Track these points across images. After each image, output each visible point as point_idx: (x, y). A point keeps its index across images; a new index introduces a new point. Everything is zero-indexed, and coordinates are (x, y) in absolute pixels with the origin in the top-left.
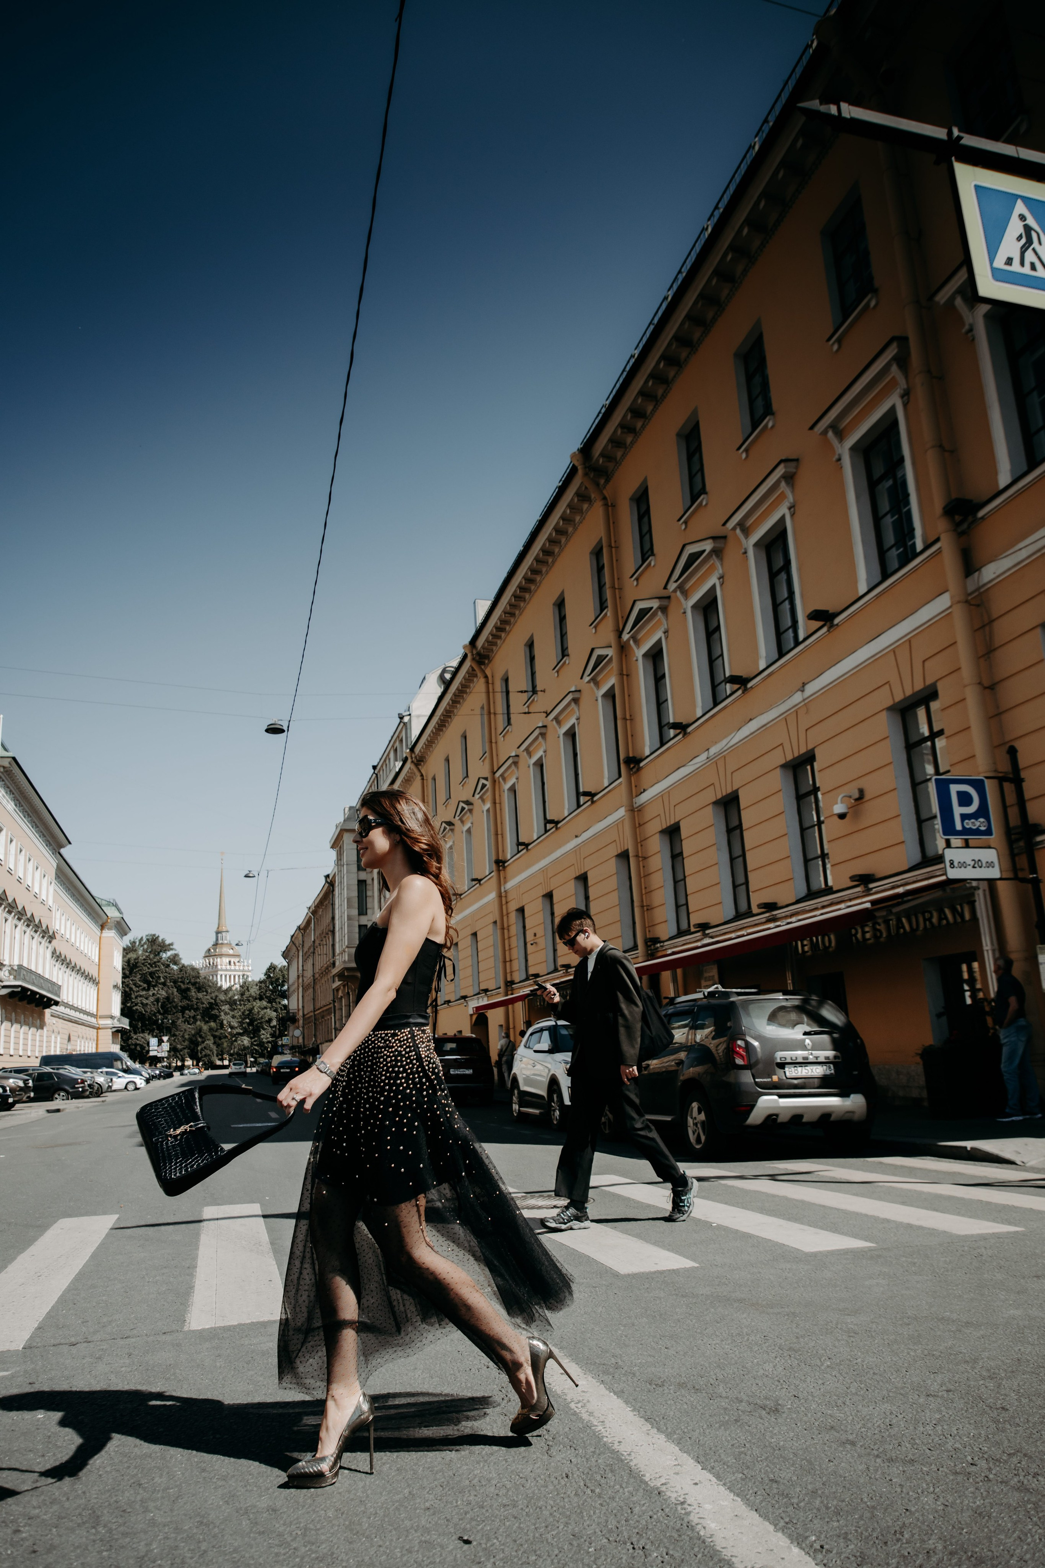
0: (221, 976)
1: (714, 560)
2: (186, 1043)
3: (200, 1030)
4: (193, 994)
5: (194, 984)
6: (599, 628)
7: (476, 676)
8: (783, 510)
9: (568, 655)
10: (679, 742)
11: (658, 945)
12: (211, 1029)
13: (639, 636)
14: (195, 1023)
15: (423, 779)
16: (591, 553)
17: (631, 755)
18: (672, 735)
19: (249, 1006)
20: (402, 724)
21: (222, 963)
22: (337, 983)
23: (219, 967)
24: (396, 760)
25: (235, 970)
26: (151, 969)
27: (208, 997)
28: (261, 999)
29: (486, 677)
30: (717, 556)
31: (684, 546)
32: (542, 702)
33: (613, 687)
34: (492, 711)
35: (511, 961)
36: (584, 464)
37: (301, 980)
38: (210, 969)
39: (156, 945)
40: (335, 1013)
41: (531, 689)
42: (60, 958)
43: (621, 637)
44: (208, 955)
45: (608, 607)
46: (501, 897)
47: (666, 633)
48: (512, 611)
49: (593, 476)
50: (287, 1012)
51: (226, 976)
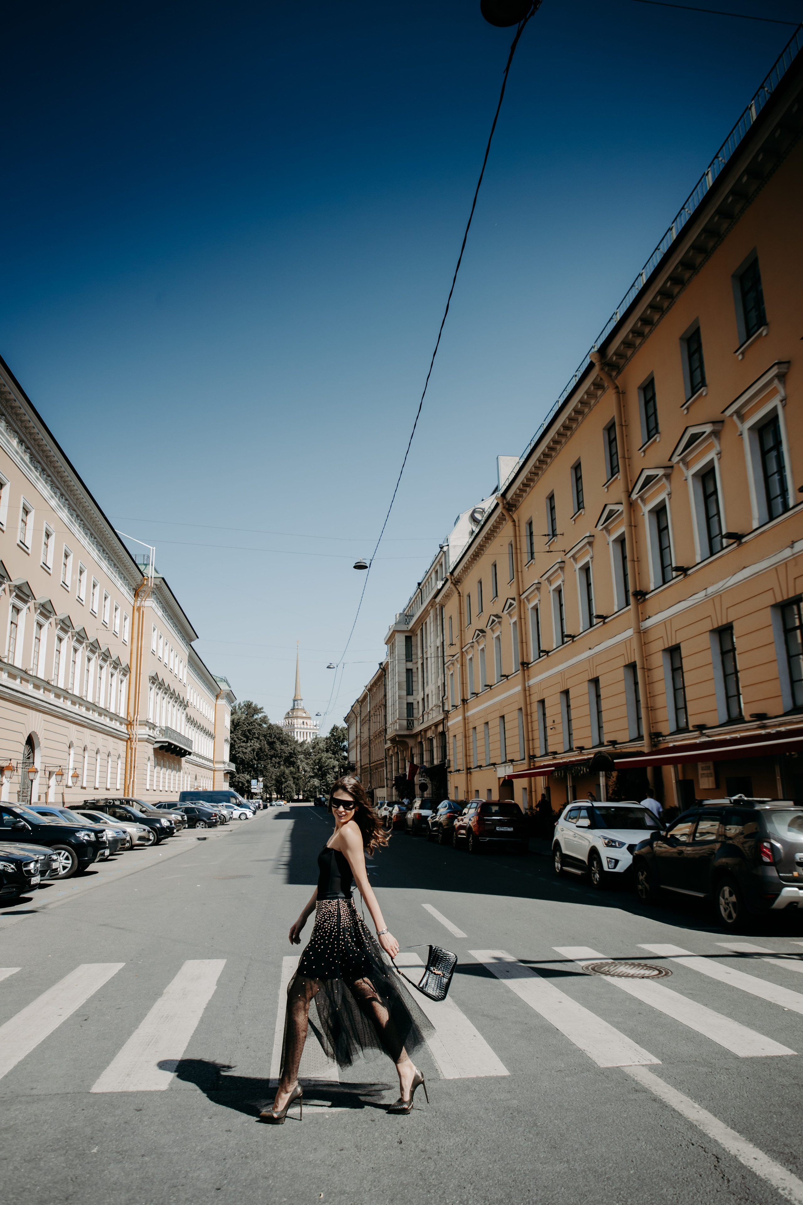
0: (297, 732)
1: (713, 439)
2: (273, 782)
3: (284, 773)
4: (278, 746)
5: (278, 739)
6: (610, 488)
7: (505, 520)
8: (775, 402)
9: (584, 508)
10: (680, 581)
11: (661, 739)
12: (291, 773)
13: (646, 496)
14: (279, 767)
15: (460, 596)
16: (604, 429)
17: (638, 590)
18: (674, 575)
19: (318, 756)
20: (442, 553)
21: (298, 723)
22: (389, 744)
23: (296, 726)
24: (437, 580)
25: (307, 729)
26: (250, 727)
27: (289, 748)
28: (327, 751)
29: (514, 521)
30: (716, 436)
31: (687, 428)
32: (560, 543)
33: (623, 533)
34: (518, 547)
35: (533, 740)
36: (601, 361)
37: (359, 739)
38: (289, 728)
39: (251, 709)
40: (386, 767)
41: (551, 533)
42: (190, 720)
43: (629, 496)
44: (288, 716)
45: (618, 471)
46: (525, 690)
47: (668, 495)
48: (536, 471)
49: (606, 369)
50: (347, 762)
51: (300, 733)
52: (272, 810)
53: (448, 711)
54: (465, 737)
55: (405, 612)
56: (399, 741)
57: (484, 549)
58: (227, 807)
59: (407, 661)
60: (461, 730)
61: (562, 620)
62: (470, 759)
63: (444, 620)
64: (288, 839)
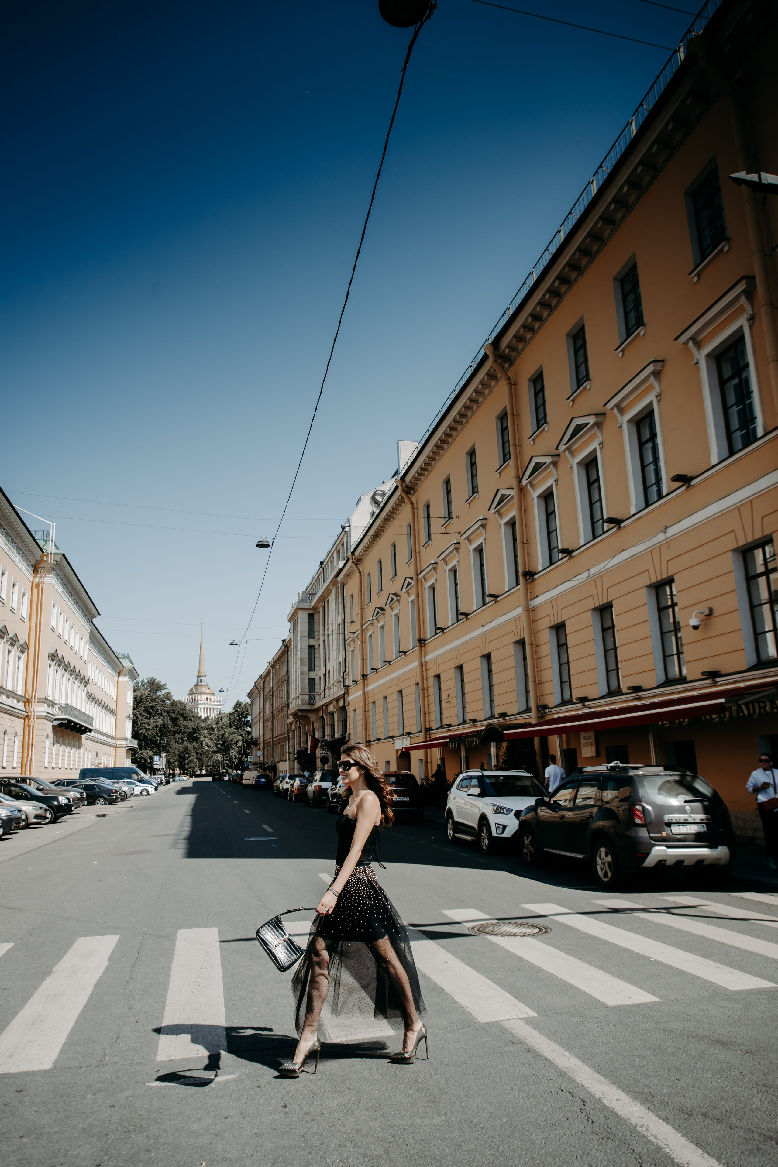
0: (201, 708)
1: (596, 430)
2: (176, 758)
3: (187, 749)
4: (181, 722)
5: (181, 715)
6: (502, 474)
7: (404, 502)
8: (651, 397)
9: (478, 492)
10: (565, 562)
11: (547, 710)
12: (194, 748)
13: (535, 482)
14: (182, 743)
15: (361, 575)
16: (497, 418)
17: (527, 570)
18: (560, 557)
19: (222, 732)
20: (344, 533)
21: (201, 699)
22: (291, 719)
23: (199, 702)
24: (339, 559)
25: (211, 705)
26: (152, 704)
27: (192, 724)
28: (231, 727)
29: (412, 503)
30: (598, 428)
31: (572, 419)
32: (455, 525)
33: (514, 517)
34: (416, 529)
35: (429, 713)
36: (494, 353)
37: (262, 715)
38: (193, 703)
39: (154, 685)
40: (289, 741)
41: (447, 516)
42: (91, 697)
43: (520, 482)
44: (191, 693)
45: (510, 458)
46: (422, 666)
47: (555, 481)
48: (433, 456)
49: (499, 361)
50: (250, 737)
51: (204, 709)
52: (175, 785)
53: (349, 686)
54: (365, 711)
55: (308, 591)
56: (301, 716)
57: (384, 530)
58: (128, 783)
59: (309, 638)
60: (361, 704)
61: (457, 598)
62: (369, 732)
63: (345, 598)
64: (190, 813)
